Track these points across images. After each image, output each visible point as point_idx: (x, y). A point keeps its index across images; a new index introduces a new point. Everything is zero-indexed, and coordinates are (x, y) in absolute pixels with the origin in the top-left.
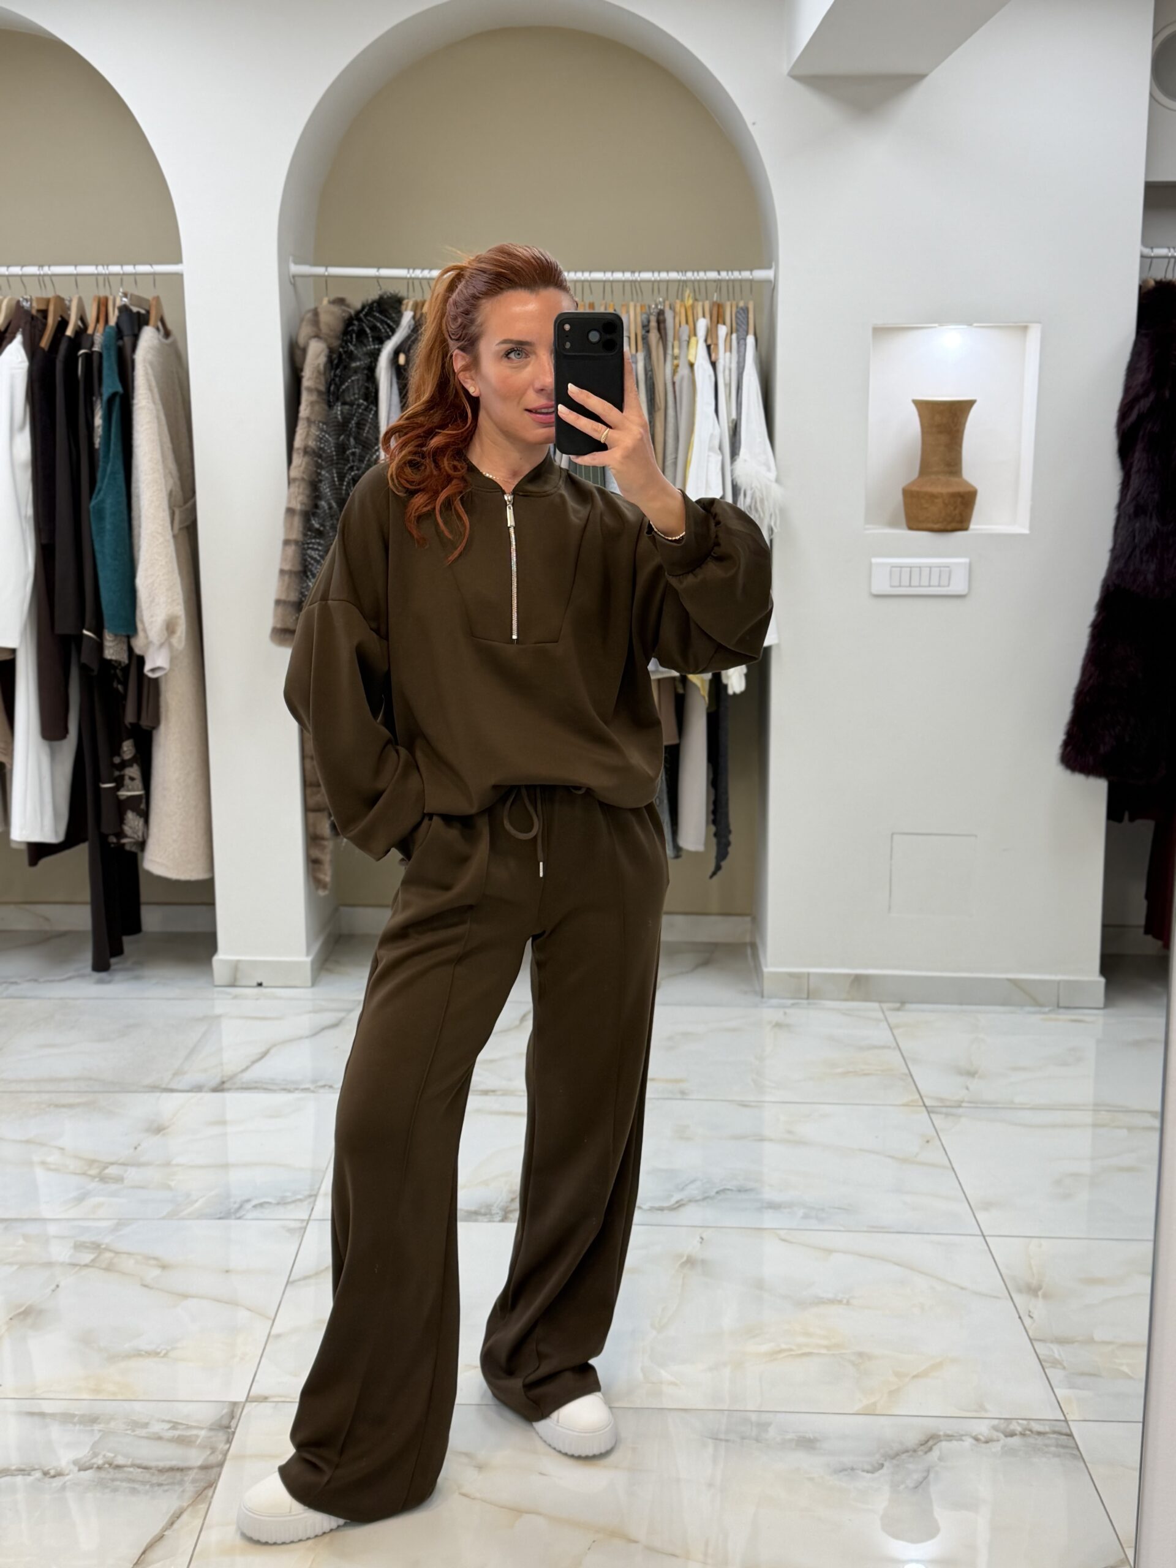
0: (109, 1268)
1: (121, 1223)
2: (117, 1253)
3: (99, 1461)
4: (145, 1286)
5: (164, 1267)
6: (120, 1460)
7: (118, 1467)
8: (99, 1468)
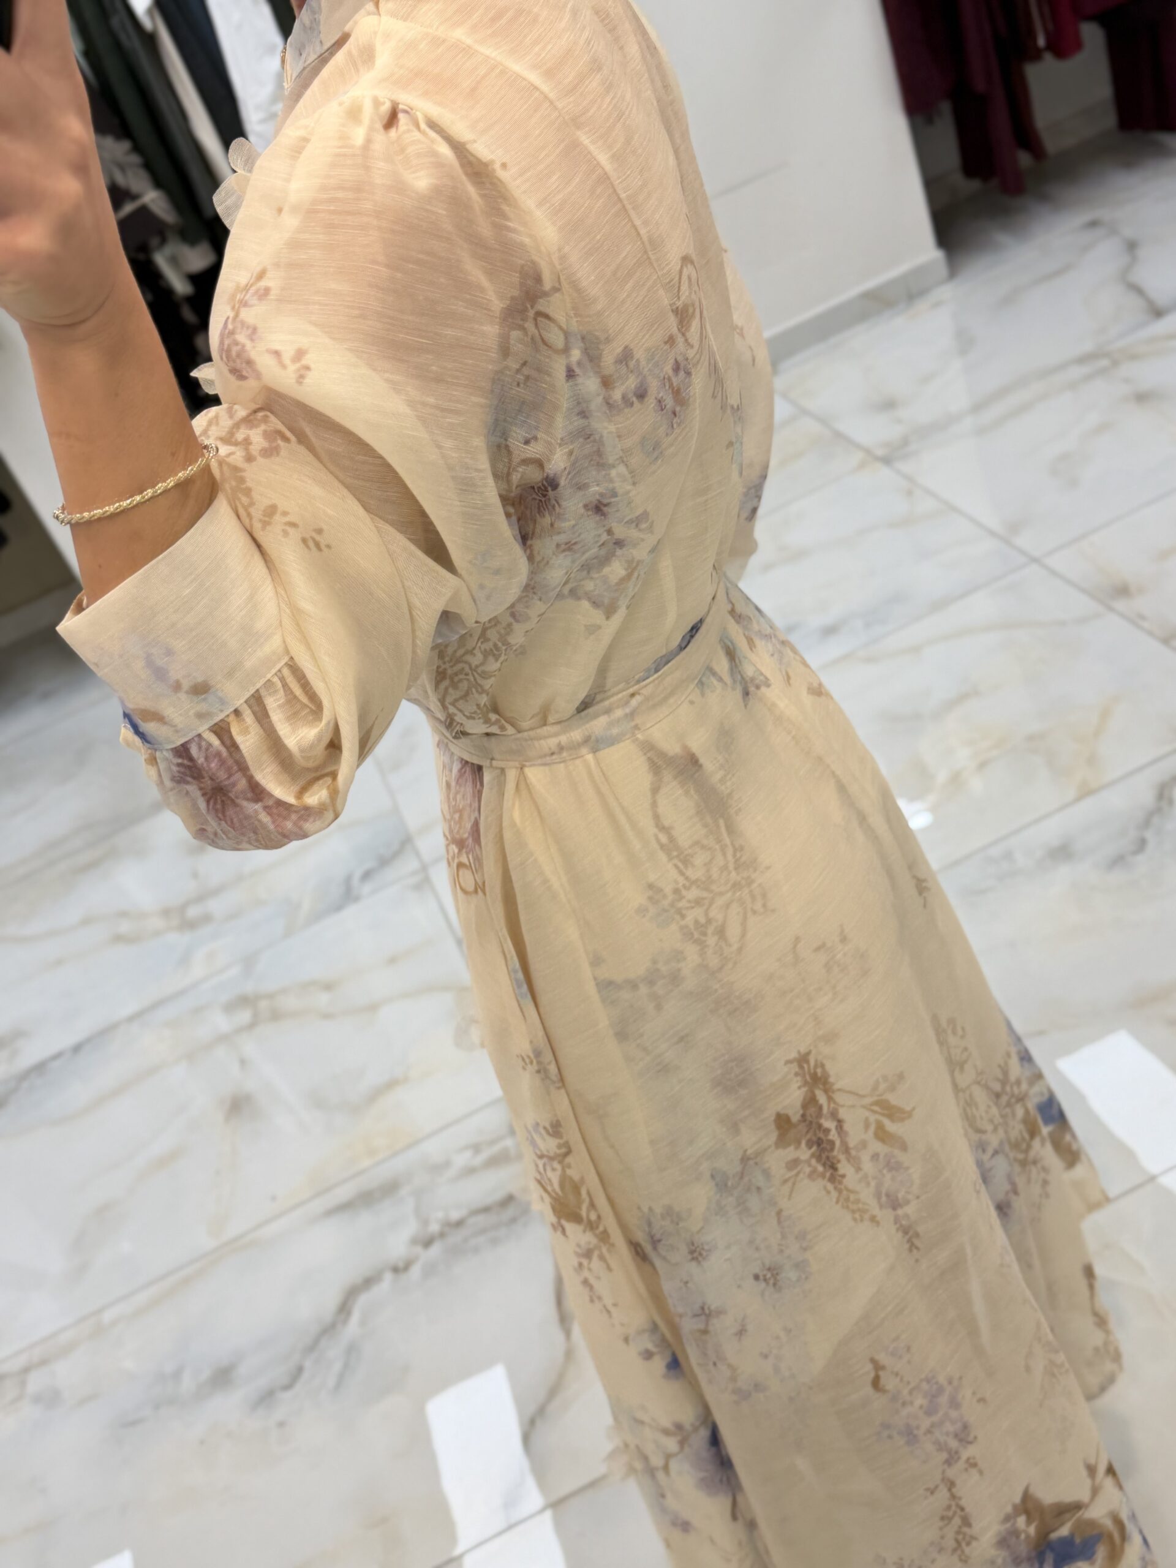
0: (276, 1016)
1: (249, 962)
2: (270, 996)
3: (434, 1228)
4: (327, 1016)
5: (328, 987)
6: (455, 1215)
7: (459, 1224)
8: (442, 1235)
